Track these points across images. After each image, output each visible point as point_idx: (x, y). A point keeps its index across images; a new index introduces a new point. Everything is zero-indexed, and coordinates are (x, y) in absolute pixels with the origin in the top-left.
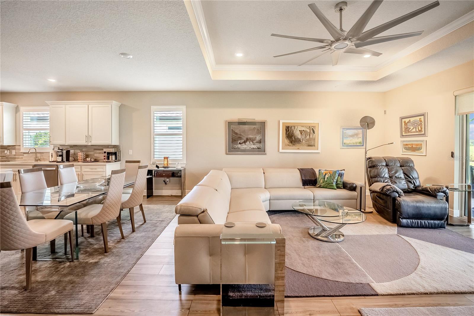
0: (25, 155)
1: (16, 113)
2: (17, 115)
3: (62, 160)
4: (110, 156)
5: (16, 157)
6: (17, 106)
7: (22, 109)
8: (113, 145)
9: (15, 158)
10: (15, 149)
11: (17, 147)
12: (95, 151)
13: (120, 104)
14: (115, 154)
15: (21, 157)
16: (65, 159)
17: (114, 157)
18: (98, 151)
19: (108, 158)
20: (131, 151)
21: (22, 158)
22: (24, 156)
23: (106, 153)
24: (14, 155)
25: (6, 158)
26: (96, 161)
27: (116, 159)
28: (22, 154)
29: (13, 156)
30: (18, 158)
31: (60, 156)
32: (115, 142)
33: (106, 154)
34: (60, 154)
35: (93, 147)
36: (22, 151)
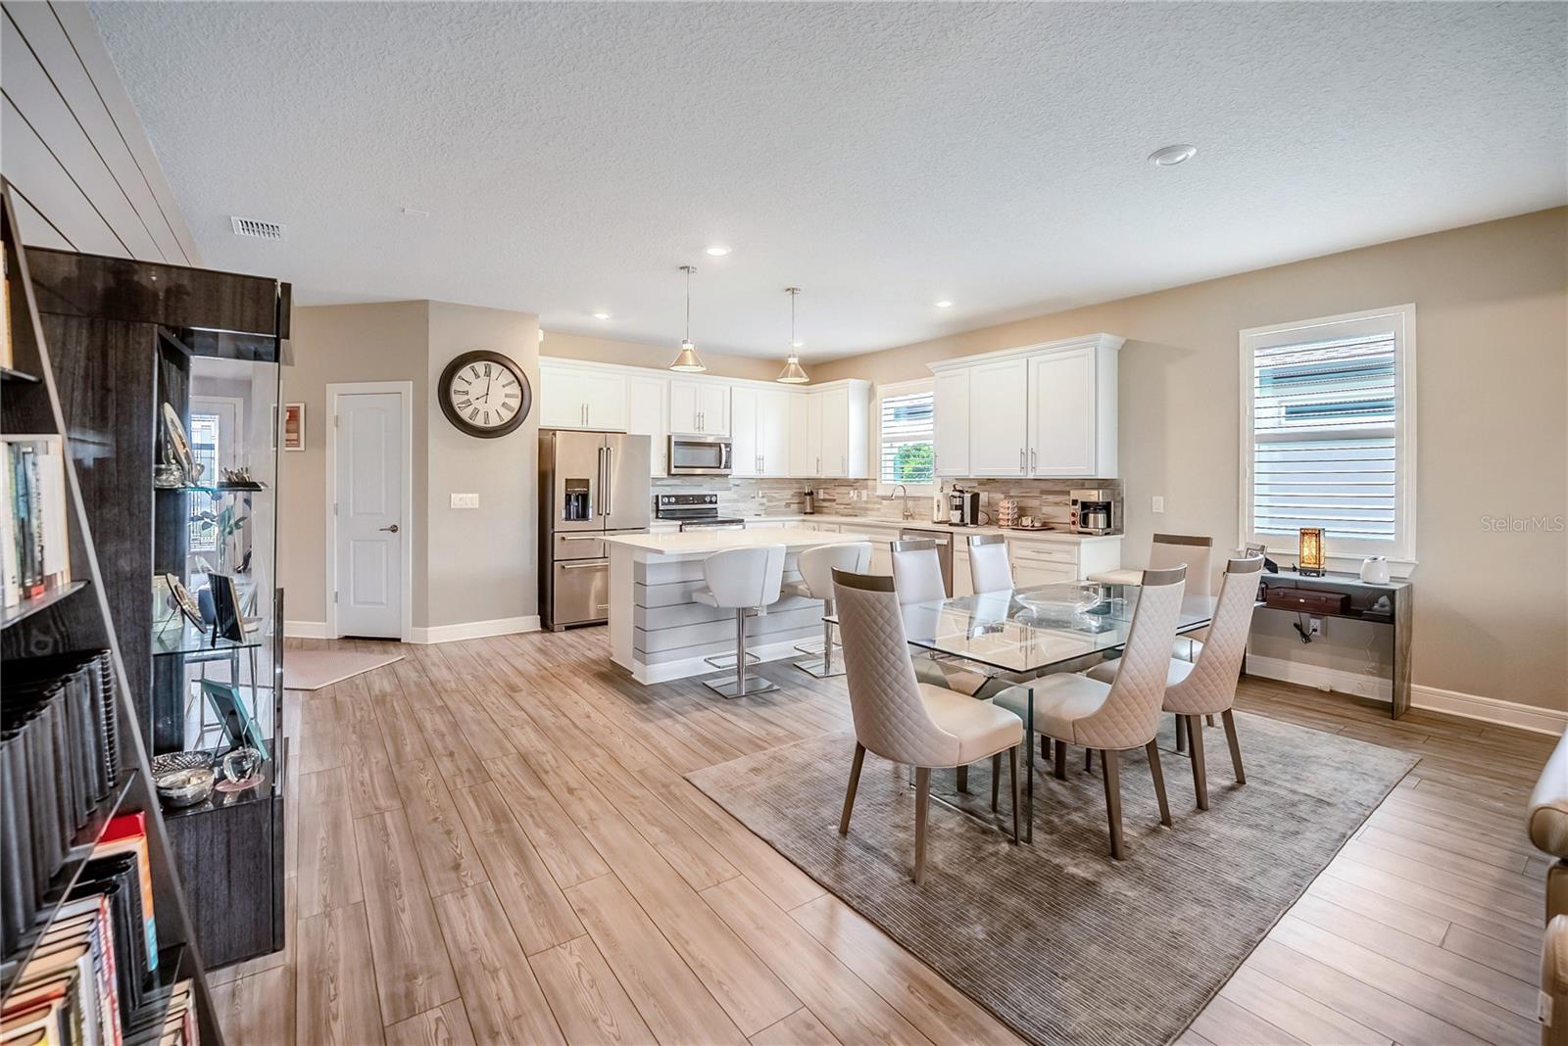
0: (884, 502)
1: (870, 401)
2: (871, 405)
3: (962, 520)
4: (1091, 516)
5: (869, 506)
6: (872, 386)
7: (880, 389)
8: (1099, 477)
9: (867, 509)
10: (866, 488)
11: (870, 483)
12: (1044, 497)
13: (1123, 341)
14: (1106, 508)
15: (877, 506)
16: (968, 519)
17: (1101, 517)
18: (1051, 498)
19: (1085, 521)
20: (1162, 498)
21: (879, 509)
22: (881, 504)
23: (1079, 504)
24: (866, 502)
25: (853, 508)
26: (1046, 527)
27: (1109, 526)
28: (879, 500)
29: (863, 505)
30: (872, 510)
31: (957, 508)
32: (1106, 470)
33: (1078, 507)
34: (957, 502)
35: (1036, 483)
36: (880, 492)
